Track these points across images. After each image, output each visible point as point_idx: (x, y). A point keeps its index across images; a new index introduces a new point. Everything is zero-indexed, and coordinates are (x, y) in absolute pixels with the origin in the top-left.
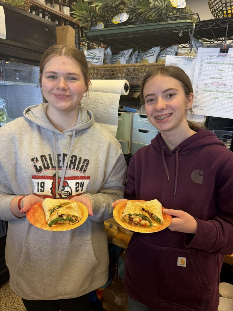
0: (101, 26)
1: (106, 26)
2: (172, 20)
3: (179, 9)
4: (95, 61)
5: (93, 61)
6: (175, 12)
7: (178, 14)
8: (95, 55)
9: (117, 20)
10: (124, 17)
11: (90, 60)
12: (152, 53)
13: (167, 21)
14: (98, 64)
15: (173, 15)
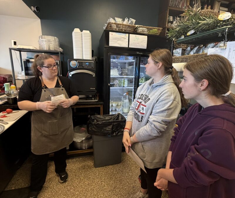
0: (183, 37)
1: (185, 37)
2: (220, 27)
3: (225, 20)
4: (177, 54)
5: (176, 54)
6: (221, 23)
7: (224, 23)
8: (177, 52)
9: (189, 34)
10: (192, 32)
11: (175, 54)
12: (208, 47)
13: (217, 28)
14: (179, 56)
15: (220, 24)
